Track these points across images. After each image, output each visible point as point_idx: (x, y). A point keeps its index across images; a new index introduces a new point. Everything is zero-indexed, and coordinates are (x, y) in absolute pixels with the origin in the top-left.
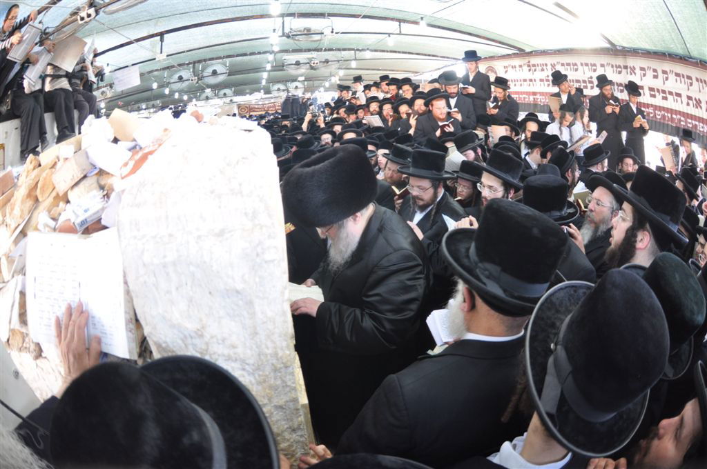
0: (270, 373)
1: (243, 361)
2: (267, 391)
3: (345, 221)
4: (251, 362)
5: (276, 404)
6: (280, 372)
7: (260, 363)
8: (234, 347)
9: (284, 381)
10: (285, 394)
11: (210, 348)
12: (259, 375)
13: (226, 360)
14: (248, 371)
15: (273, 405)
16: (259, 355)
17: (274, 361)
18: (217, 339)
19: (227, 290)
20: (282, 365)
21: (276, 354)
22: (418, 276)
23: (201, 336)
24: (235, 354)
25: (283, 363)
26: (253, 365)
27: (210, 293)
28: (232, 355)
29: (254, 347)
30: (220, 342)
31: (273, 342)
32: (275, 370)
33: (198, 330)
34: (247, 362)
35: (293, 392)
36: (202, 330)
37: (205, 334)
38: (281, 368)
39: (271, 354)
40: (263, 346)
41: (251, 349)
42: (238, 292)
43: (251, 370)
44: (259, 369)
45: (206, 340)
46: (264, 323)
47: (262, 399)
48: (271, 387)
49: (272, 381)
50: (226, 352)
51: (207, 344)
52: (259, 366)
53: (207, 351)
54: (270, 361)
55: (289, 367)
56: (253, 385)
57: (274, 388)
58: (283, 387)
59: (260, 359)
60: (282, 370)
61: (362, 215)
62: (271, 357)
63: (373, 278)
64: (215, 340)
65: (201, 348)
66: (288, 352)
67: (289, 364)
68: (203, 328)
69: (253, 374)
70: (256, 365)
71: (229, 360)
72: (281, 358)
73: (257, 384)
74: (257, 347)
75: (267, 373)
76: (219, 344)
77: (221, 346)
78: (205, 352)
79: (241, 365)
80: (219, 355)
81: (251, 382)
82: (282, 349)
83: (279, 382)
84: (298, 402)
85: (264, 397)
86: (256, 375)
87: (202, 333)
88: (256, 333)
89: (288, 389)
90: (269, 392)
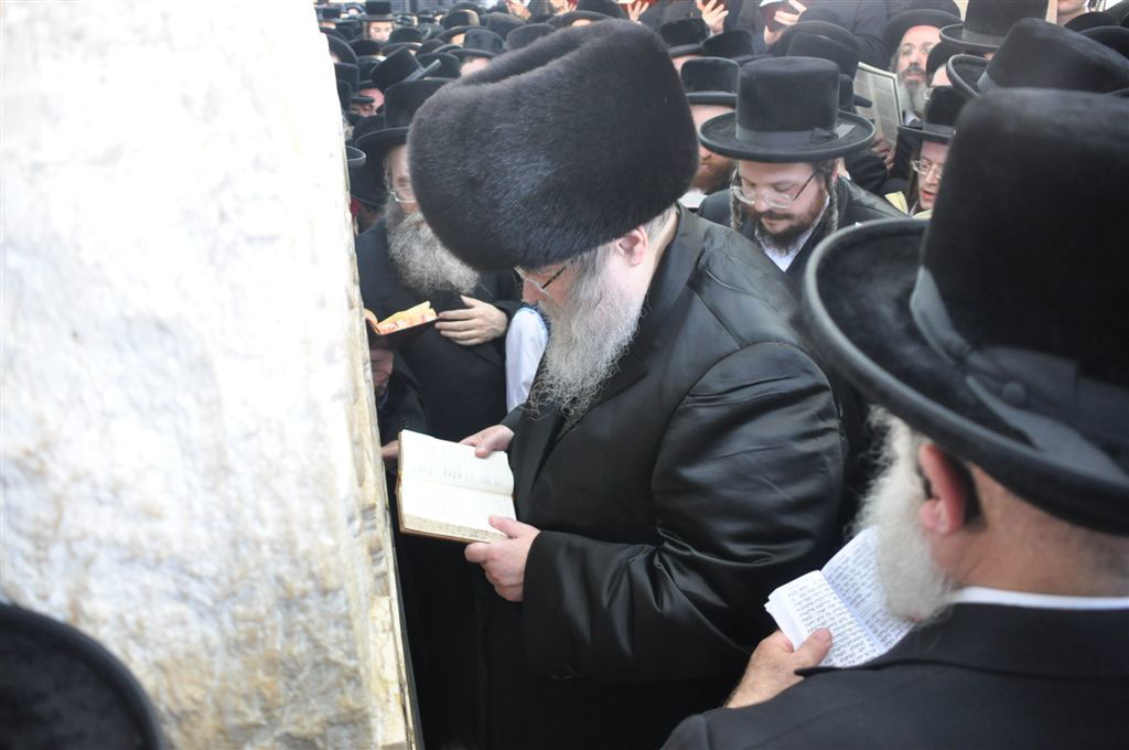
0: (269, 612)
1: (182, 568)
2: (260, 675)
3: (600, 249)
4: (208, 567)
5: (292, 729)
6: (304, 610)
7: (237, 573)
8: (152, 514)
9: (317, 645)
10: (325, 693)
11: (68, 517)
12: (235, 618)
13: (123, 561)
14: (198, 603)
15: (277, 733)
16: (234, 544)
17: (285, 569)
18: (95, 486)
19: (129, 322)
20: (310, 584)
21: (290, 542)
22: (822, 425)
23: (38, 475)
24: (154, 538)
25: (312, 576)
26: (215, 580)
27: (75, 335)
28: (144, 540)
29: (219, 515)
30: (105, 495)
31: (280, 502)
32: (289, 602)
33: (28, 453)
34: (196, 569)
35: (350, 688)
36: (43, 455)
37: (52, 466)
38: (304, 595)
39: (272, 543)
40: (248, 513)
41: (209, 523)
42: (161, 327)
43: (208, 601)
44: (234, 594)
45: (55, 487)
46: (249, 436)
47: (243, 706)
48: (273, 664)
49: (278, 644)
50: (124, 531)
51: (58, 502)
52: (232, 581)
53: (56, 525)
54: (271, 569)
55: (335, 591)
56: (211, 653)
57: (285, 668)
58: (316, 665)
59: (237, 558)
60: (308, 602)
61: (650, 235)
62: (275, 551)
63: (683, 428)
64: (85, 488)
65: (37, 521)
66: (329, 542)
67: (332, 581)
68: (46, 445)
69: (215, 613)
70: (224, 580)
71: (132, 559)
72: (305, 558)
73: (228, 649)
74: (228, 517)
75: (263, 610)
76: (100, 502)
77: (108, 511)
78: (49, 533)
79: (175, 580)
80: (98, 543)
81: (205, 641)
82: (308, 529)
83: (300, 648)
84: (369, 731)
85: (247, 698)
86: (226, 618)
87: (42, 463)
88: (227, 470)
89: (331, 676)
90: (267, 679)
